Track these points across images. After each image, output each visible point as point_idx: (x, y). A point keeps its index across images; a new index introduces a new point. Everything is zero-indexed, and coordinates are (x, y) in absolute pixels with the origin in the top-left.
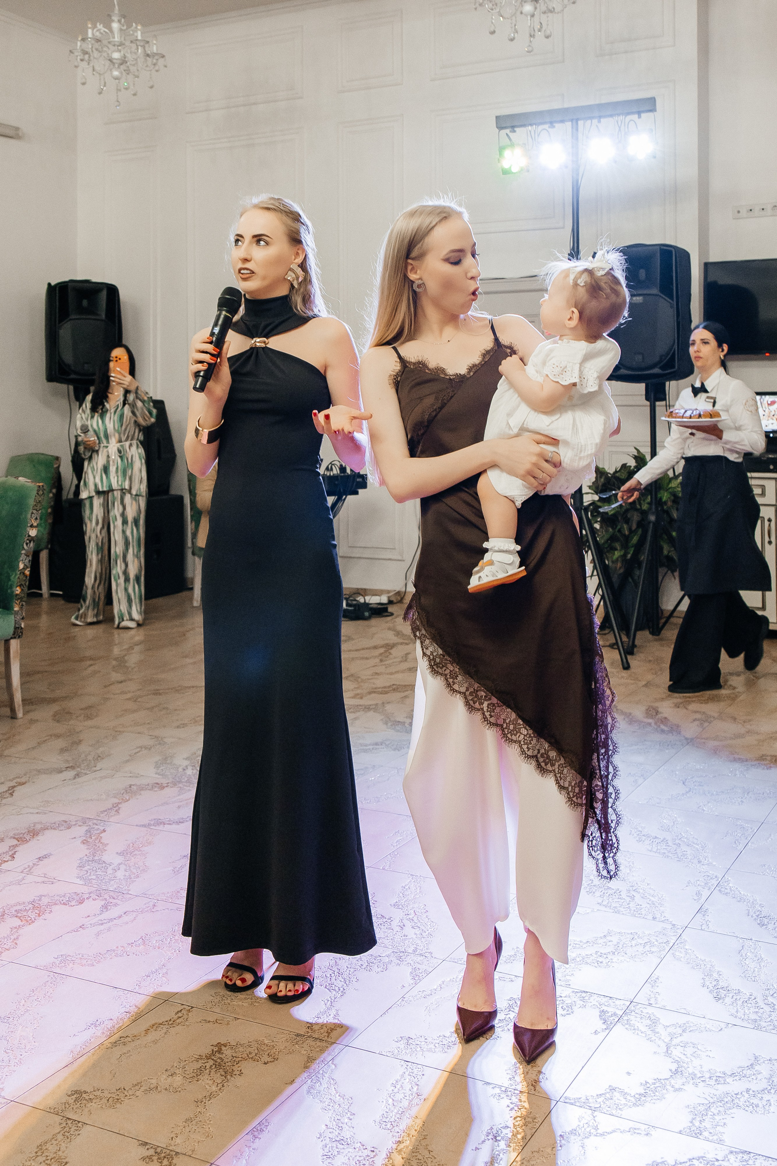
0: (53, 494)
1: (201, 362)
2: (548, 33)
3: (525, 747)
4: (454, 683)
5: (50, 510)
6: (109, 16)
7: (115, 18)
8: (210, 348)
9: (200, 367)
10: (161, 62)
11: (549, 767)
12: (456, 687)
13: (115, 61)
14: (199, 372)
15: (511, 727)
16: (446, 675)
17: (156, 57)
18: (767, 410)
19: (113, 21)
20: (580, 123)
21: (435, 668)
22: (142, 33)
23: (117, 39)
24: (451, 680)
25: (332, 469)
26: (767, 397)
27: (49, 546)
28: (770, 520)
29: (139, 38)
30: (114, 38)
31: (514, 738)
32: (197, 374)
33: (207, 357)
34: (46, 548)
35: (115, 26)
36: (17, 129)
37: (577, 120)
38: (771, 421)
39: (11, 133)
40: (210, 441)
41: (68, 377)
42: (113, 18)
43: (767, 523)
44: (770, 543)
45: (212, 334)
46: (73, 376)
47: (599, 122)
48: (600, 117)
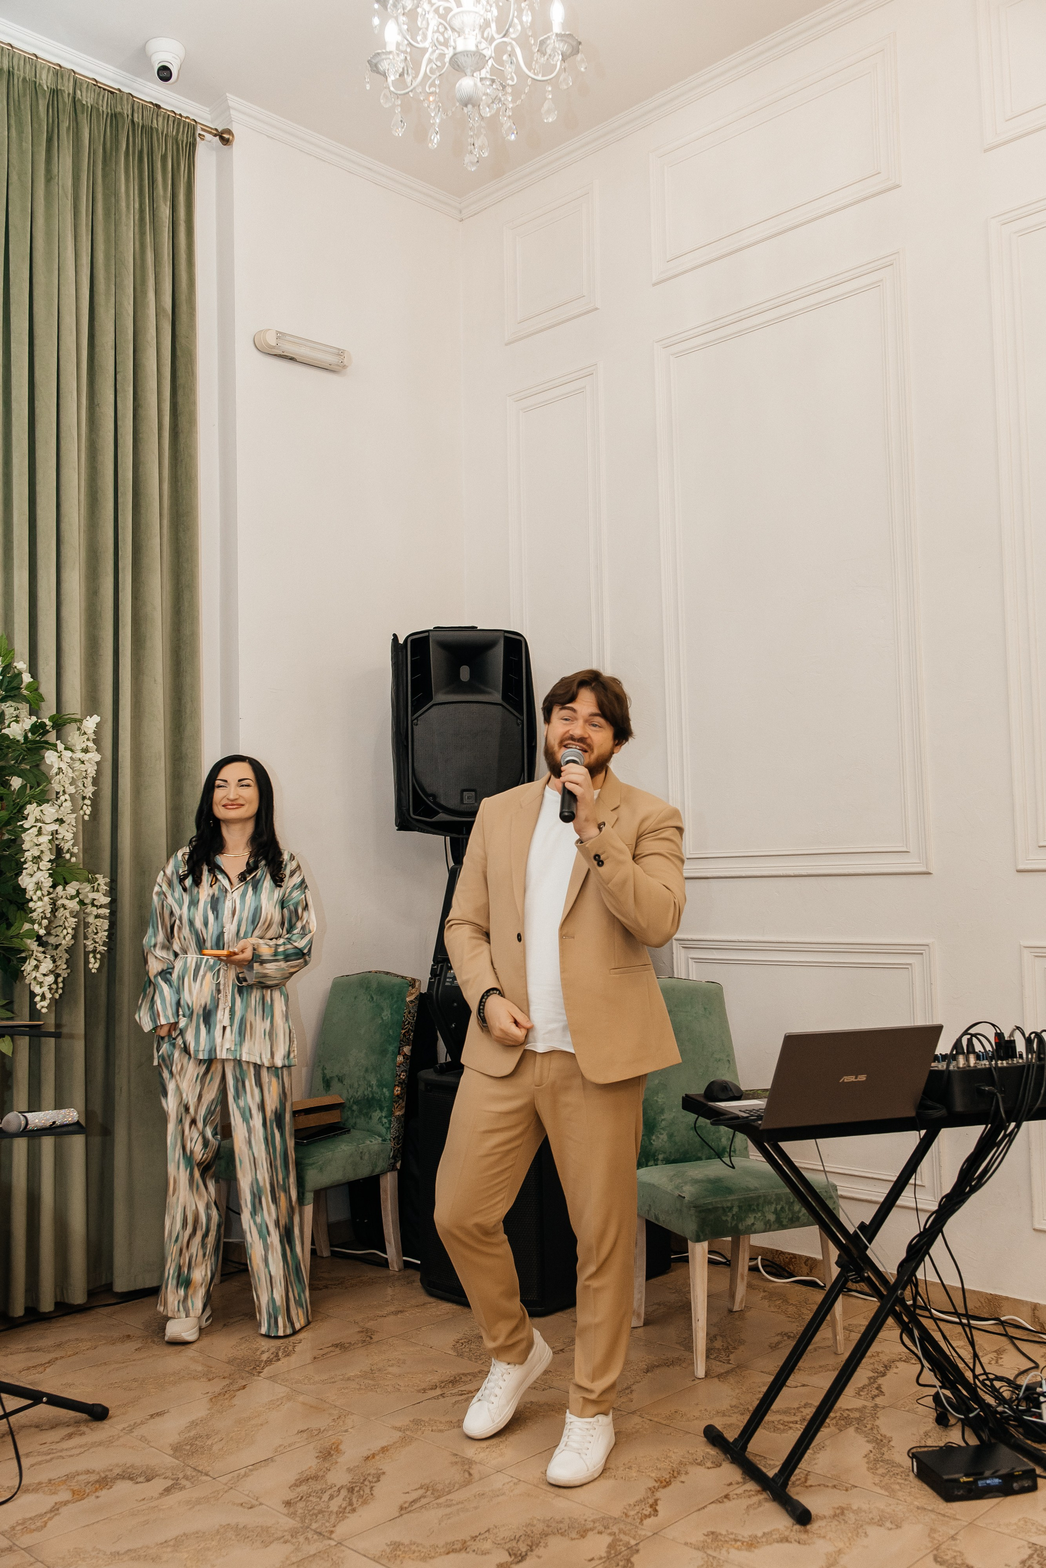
0: (405, 1055)
5: (398, 1090)
27: (398, 1165)
34: (393, 1168)
36: (340, 353)
39: (329, 359)
41: (433, 820)
46: (442, 817)
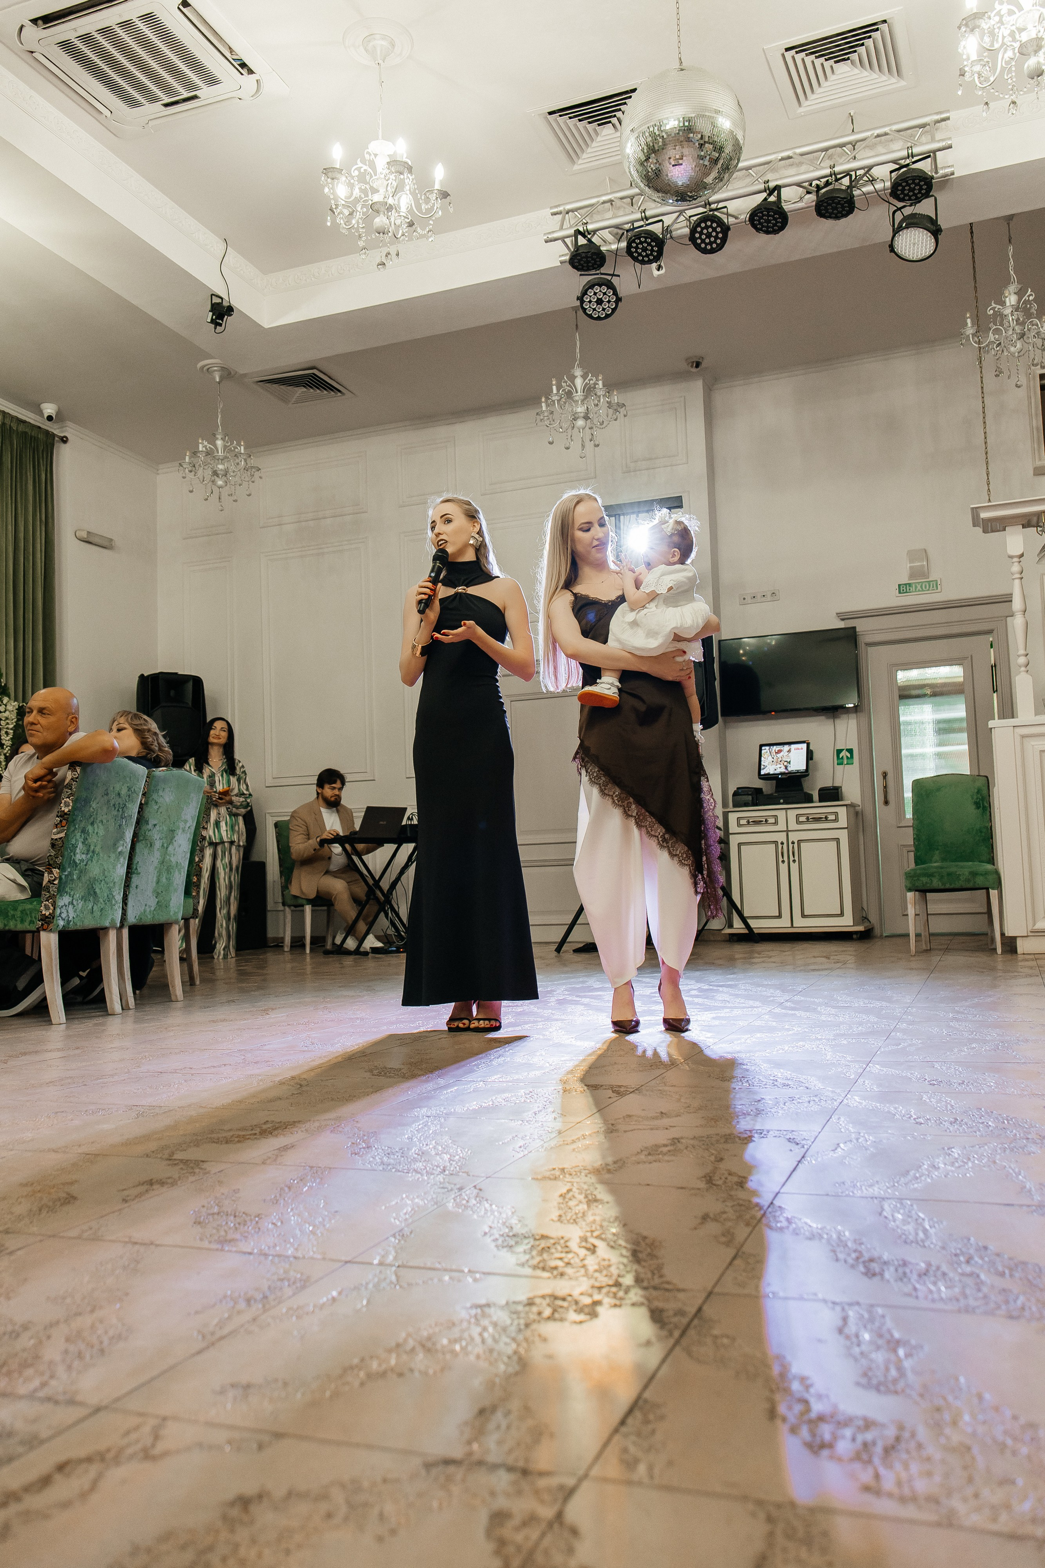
1: (425, 594)
2: (597, 443)
3: (649, 829)
4: (605, 789)
6: (214, 435)
7: (219, 437)
8: (430, 585)
9: (423, 596)
10: (257, 474)
11: (665, 844)
12: (606, 792)
13: (219, 472)
14: (422, 600)
15: (641, 818)
16: (600, 784)
17: (253, 470)
18: (775, 757)
19: (217, 439)
20: (622, 517)
21: (592, 782)
22: (245, 448)
23: (220, 454)
24: (603, 788)
25: (412, 819)
26: (775, 747)
28: (782, 843)
29: (242, 451)
30: (218, 453)
31: (643, 824)
32: (420, 602)
33: (428, 591)
35: (219, 443)
36: (111, 541)
37: (619, 515)
38: (779, 766)
39: (105, 543)
40: (422, 654)
42: (217, 436)
43: (780, 846)
44: (783, 862)
45: (430, 576)
47: (638, 516)
48: (639, 512)
